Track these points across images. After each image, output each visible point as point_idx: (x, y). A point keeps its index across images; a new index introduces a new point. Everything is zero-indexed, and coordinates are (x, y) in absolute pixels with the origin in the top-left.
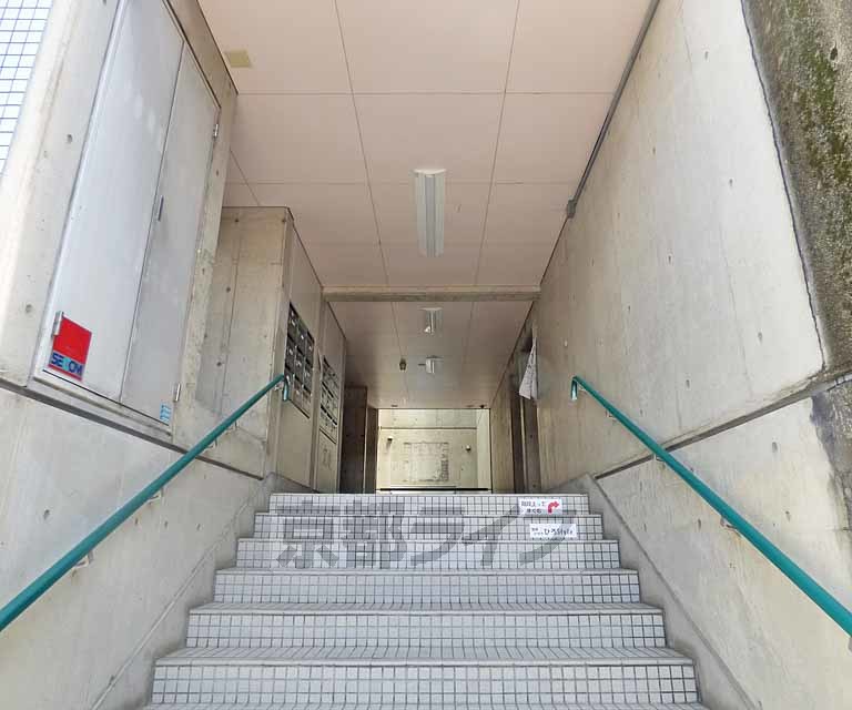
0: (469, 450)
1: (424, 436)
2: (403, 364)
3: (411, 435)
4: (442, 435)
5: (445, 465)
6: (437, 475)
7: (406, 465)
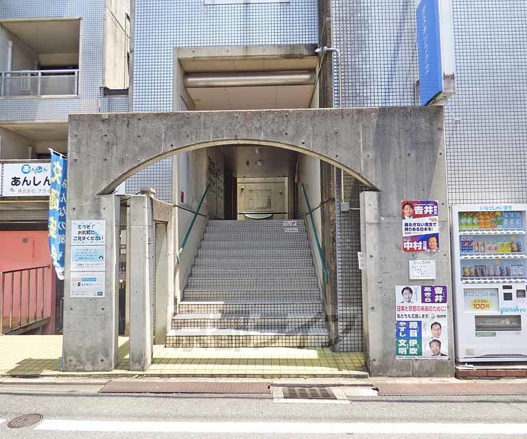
0: (281, 193)
1: (259, 187)
2: (248, 163)
3: (253, 186)
4: (268, 186)
5: (269, 201)
6: (265, 205)
7: (251, 201)
